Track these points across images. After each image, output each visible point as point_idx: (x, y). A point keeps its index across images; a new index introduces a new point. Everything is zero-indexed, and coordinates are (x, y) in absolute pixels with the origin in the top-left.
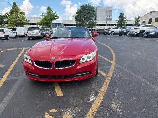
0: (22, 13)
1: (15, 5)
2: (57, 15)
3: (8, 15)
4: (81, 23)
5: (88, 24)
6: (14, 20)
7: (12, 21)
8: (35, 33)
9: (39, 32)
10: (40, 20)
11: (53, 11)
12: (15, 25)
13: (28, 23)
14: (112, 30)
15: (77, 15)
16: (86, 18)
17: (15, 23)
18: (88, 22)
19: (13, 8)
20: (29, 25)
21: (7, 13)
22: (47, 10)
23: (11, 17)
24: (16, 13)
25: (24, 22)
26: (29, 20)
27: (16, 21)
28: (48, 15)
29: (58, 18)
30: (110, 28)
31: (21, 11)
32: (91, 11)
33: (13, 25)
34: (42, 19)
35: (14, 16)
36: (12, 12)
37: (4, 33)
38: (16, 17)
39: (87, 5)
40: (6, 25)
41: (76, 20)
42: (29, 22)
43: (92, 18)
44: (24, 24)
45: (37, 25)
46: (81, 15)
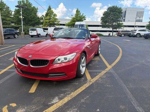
0: (55, 15)
1: (50, 9)
2: (84, 17)
3: (44, 17)
4: (107, 24)
5: (114, 25)
6: (47, 21)
7: (46, 22)
10: (69, 21)
11: (80, 13)
12: (48, 25)
13: (59, 24)
14: (137, 32)
15: (103, 16)
16: (112, 19)
17: (48, 24)
18: (115, 23)
19: (48, 11)
20: (59, 26)
23: (46, 18)
24: (49, 16)
25: (56, 23)
27: (50, 22)
28: (76, 17)
29: (85, 19)
30: (136, 30)
31: (54, 14)
32: (118, 12)
33: (46, 26)
34: (71, 20)
35: (48, 17)
36: (47, 15)
37: (37, 32)
38: (50, 19)
39: (114, 6)
40: (41, 25)
41: (102, 22)
42: (60, 23)
43: (119, 20)
44: (56, 24)
45: (67, 26)
46: (107, 16)
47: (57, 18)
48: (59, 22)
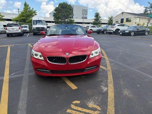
2: (35, 11)
4: (60, 20)
5: (66, 22)
8: (15, 30)
9: (20, 29)
10: (17, 16)
11: (30, 8)
14: (90, 28)
15: (55, 12)
16: (64, 16)
18: (66, 20)
20: (4, 21)
26: (4, 16)
28: (25, 11)
29: (36, 15)
30: (89, 27)
32: (69, 9)
39: (65, 3)
41: (55, 18)
42: (4, 18)
43: (70, 16)
45: (13, 21)
46: (59, 12)
48: (2, 17)
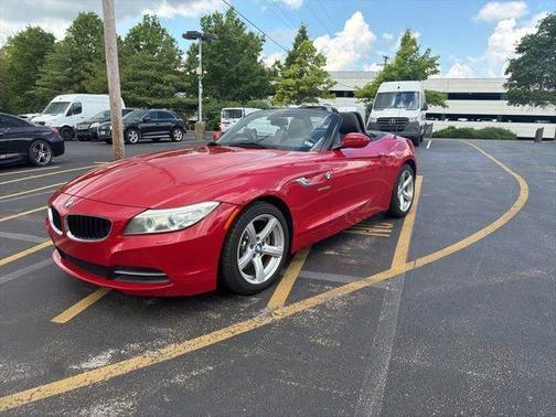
0: (320, 60)
1: (302, 36)
2: (432, 61)
3: (280, 67)
4: (534, 88)
6: (291, 81)
7: (287, 87)
10: (371, 81)
11: (417, 49)
12: (293, 98)
13: (332, 92)
15: (518, 56)
17: (292, 94)
19: (295, 47)
20: (332, 98)
21: (277, 63)
22: (398, 46)
23: (287, 73)
24: (300, 63)
25: (321, 88)
26: (335, 83)
27: (298, 84)
28: (398, 62)
29: (436, 72)
31: (316, 54)
33: (286, 99)
34: (376, 76)
35: (295, 69)
36: (291, 60)
38: (301, 75)
40: (270, 97)
41: (511, 79)
42: (335, 88)
44: (320, 94)
45: (359, 97)
47: (324, 68)
48: (331, 85)
